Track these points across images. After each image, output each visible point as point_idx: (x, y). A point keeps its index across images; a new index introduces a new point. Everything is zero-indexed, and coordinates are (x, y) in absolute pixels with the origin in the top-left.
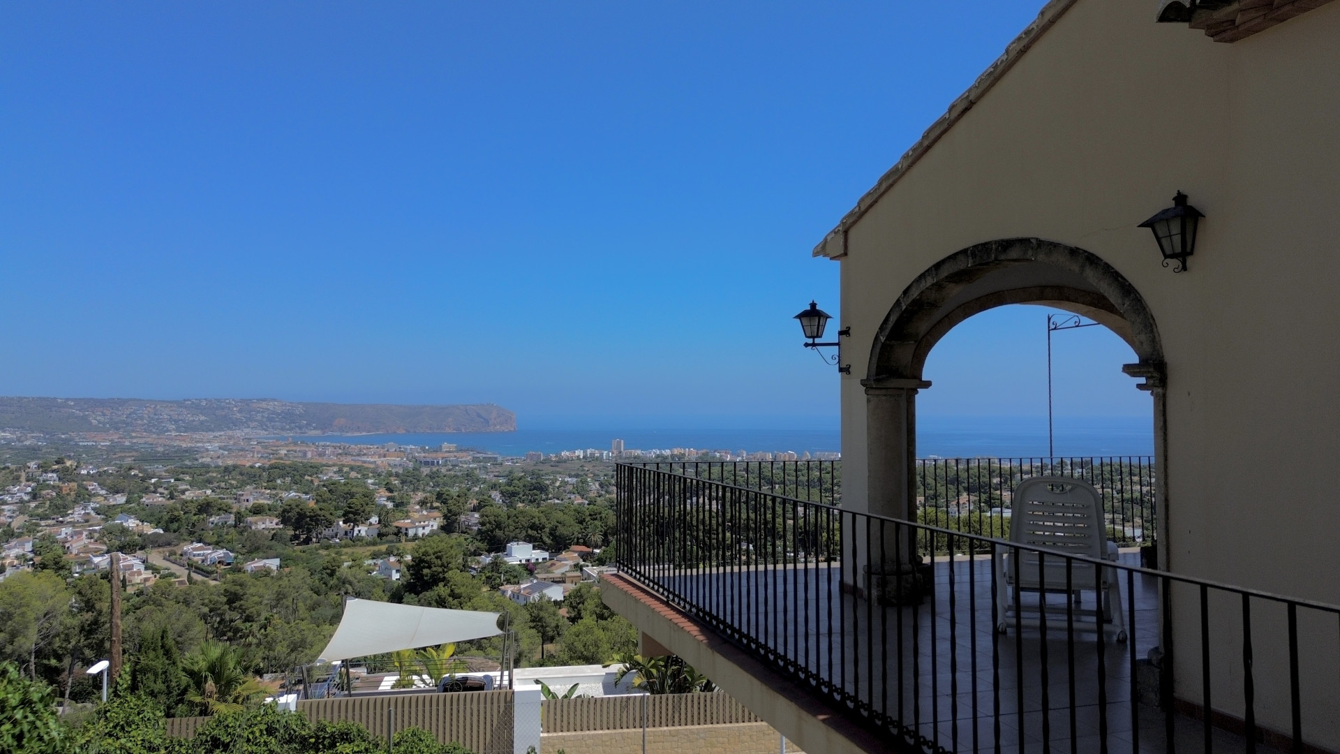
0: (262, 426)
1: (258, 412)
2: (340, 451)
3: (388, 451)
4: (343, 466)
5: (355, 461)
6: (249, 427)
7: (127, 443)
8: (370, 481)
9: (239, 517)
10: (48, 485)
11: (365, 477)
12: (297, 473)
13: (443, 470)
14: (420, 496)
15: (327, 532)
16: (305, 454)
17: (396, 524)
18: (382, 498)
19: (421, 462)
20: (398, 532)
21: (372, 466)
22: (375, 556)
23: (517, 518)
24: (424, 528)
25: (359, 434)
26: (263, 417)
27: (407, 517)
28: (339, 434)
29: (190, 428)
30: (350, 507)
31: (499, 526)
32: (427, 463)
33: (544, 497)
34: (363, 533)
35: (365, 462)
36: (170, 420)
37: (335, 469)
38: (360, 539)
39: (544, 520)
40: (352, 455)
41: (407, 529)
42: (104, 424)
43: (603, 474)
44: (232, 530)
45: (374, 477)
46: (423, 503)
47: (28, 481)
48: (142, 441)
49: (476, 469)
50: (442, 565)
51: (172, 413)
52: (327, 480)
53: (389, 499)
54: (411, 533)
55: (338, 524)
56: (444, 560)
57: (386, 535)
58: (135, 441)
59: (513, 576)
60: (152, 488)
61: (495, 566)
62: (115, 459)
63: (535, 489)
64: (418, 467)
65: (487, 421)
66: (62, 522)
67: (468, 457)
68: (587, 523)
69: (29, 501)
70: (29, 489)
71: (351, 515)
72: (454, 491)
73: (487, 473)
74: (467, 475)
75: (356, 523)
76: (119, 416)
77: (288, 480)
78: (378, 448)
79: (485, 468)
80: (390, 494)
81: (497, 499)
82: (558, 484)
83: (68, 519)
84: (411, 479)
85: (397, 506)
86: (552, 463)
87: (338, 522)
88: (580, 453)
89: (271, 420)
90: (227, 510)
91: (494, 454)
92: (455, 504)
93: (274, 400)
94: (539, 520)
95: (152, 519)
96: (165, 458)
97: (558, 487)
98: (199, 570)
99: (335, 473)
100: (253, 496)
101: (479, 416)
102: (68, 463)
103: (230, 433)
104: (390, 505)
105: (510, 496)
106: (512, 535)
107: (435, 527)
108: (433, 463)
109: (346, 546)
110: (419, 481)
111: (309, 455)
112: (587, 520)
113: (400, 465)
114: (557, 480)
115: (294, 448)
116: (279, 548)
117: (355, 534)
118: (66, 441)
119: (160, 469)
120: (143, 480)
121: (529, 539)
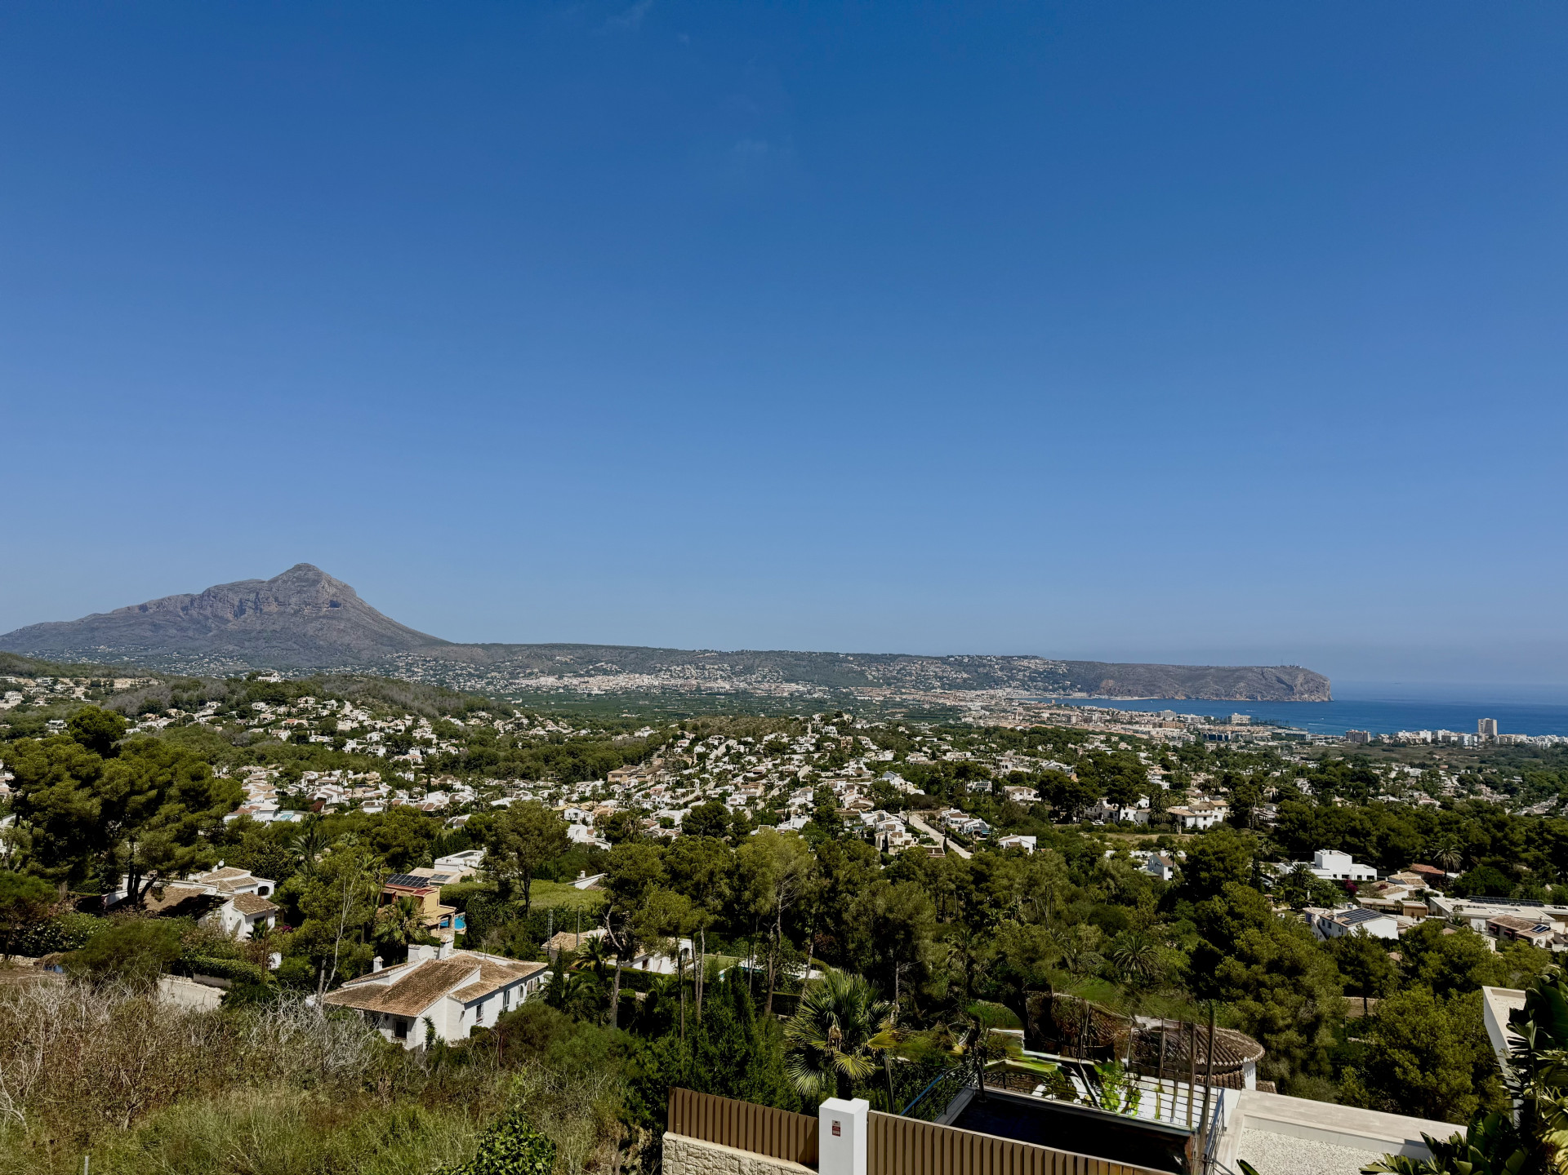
0: (1024, 685)
1: (1020, 670)
2: (1108, 717)
3: (1164, 719)
4: (1112, 734)
5: (1125, 729)
6: (1010, 686)
7: (898, 699)
8: (1143, 755)
9: (997, 785)
10: (829, 737)
11: (1137, 749)
12: (1060, 740)
13: (1234, 747)
14: (1202, 777)
15: (1088, 811)
16: (1069, 718)
17: (1170, 810)
18: (1156, 775)
19: (1205, 735)
20: (1174, 820)
21: (1145, 737)
22: (1144, 846)
23: (1329, 818)
24: (1205, 818)
25: (1130, 698)
26: (1024, 675)
27: (1185, 803)
28: (1106, 697)
29: (953, 685)
30: (1115, 785)
31: (1303, 825)
32: (1212, 738)
33: (1372, 791)
34: (1131, 818)
35: (1137, 732)
36: (936, 676)
37: (1103, 737)
38: (1127, 824)
39: (1368, 825)
40: (1122, 723)
41: (1184, 818)
42: (878, 679)
43: (1465, 765)
44: (989, 799)
45: (1147, 750)
46: (1204, 787)
47: (813, 732)
48: (911, 697)
49: (1276, 748)
50: (1225, 870)
51: (937, 670)
52: (1093, 750)
53: (1164, 778)
54: (1190, 822)
55: (1101, 804)
56: (1228, 863)
57: (1158, 822)
58: (904, 697)
59: (1325, 895)
60: (917, 746)
61: (1299, 878)
62: (888, 714)
63: (1359, 779)
64: (1201, 742)
65: (1291, 688)
66: (839, 775)
67: (1264, 732)
68: (1435, 834)
69: (813, 753)
70: (814, 741)
71: (1115, 795)
72: (1247, 773)
73: (1291, 754)
74: (1265, 755)
75: (1122, 805)
76: (891, 672)
77: (1050, 746)
78: (1152, 716)
79: (1290, 747)
80: (1166, 773)
81: (1305, 789)
82: (1393, 775)
83: (843, 772)
84: (1192, 755)
85: (1174, 786)
86: (1384, 747)
87: (1101, 801)
88: (1427, 735)
89: (1032, 679)
90: (985, 775)
91: (1301, 730)
92: (1244, 793)
93: (1035, 657)
94: (1361, 825)
95: (916, 778)
96: (929, 716)
97: (1394, 780)
98: (956, 839)
99: (1102, 742)
100: (1011, 763)
101: (1280, 681)
102: (846, 717)
103: (992, 692)
104: (1165, 785)
105: (1322, 787)
106: (1323, 839)
107: (1220, 819)
108: (1220, 738)
109: (1111, 830)
110: (1202, 758)
111: (1074, 720)
112: (1436, 830)
113: (1179, 738)
114: (1391, 769)
115: (1058, 712)
116: (1036, 823)
117: (1121, 818)
118: (847, 695)
119: (925, 727)
120: (909, 737)
121: (1345, 848)
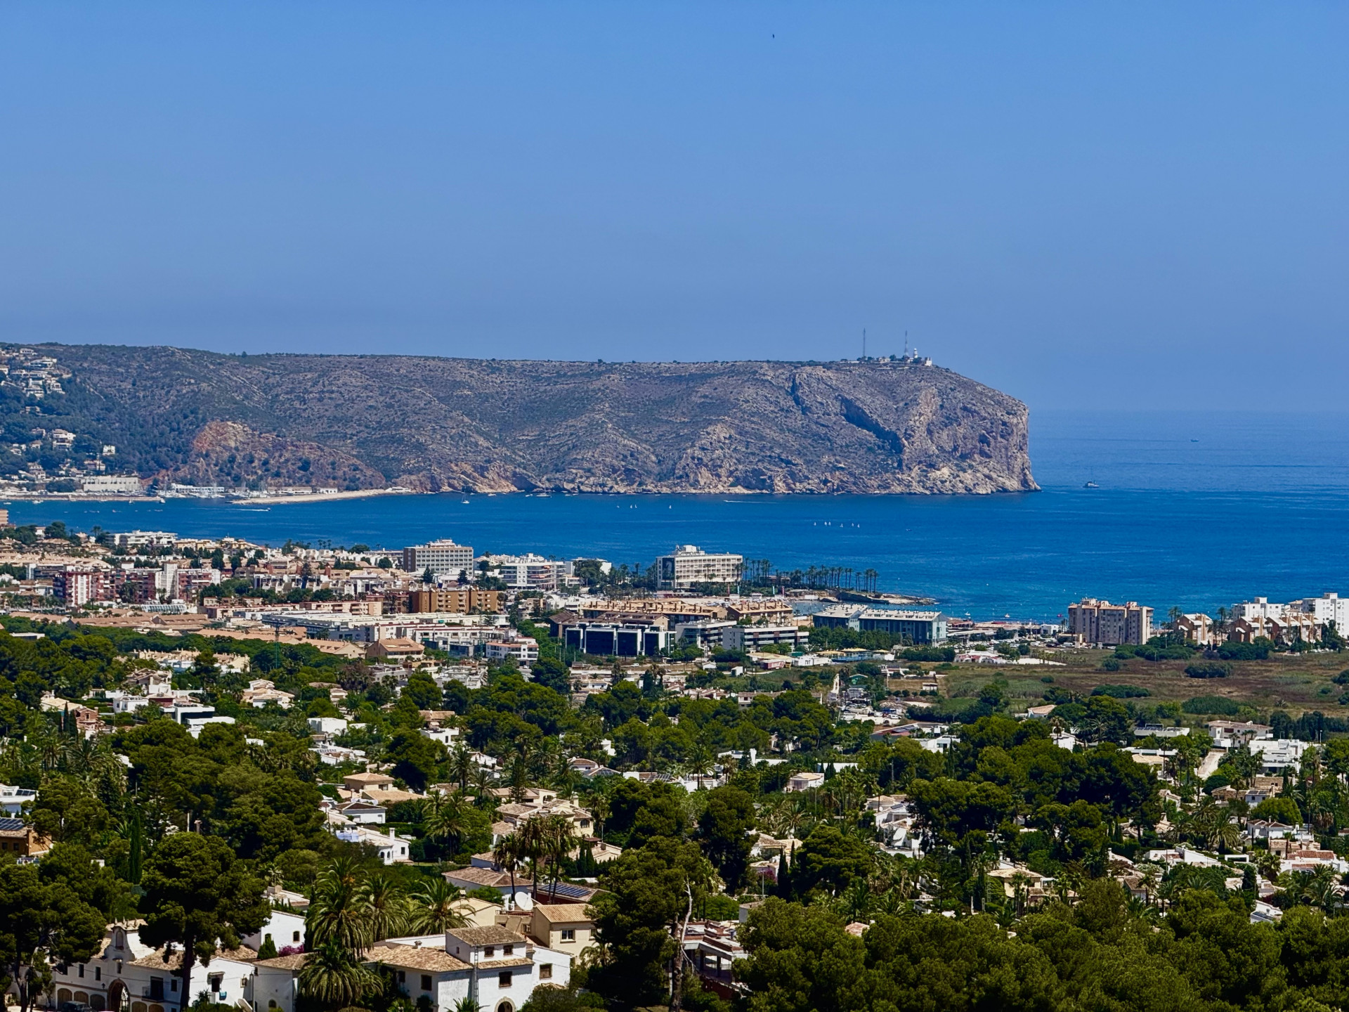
2: (216, 577)
3: (427, 578)
5: (276, 623)
8: (332, 726)
13: (674, 678)
15: (71, 980)
16: (61, 583)
17: (379, 953)
19: (573, 637)
21: (352, 651)
25: (304, 495)
28: (213, 492)
32: (600, 645)
35: (320, 631)
37: (185, 660)
40: (269, 598)
45: (351, 704)
49: (825, 676)
64: (559, 663)
65: (892, 443)
73: (877, 699)
74: (780, 708)
78: (384, 564)
79: (871, 672)
80: (406, 795)
82: (1209, 767)
84: (516, 718)
86: (1196, 661)
91: (919, 606)
97: (1214, 782)
99: (180, 680)
101: (856, 416)
108: (627, 643)
110: (551, 730)
111: (81, 591)
113: (480, 649)
114: (1206, 746)
115: (18, 560)
